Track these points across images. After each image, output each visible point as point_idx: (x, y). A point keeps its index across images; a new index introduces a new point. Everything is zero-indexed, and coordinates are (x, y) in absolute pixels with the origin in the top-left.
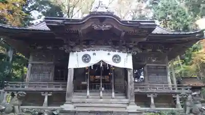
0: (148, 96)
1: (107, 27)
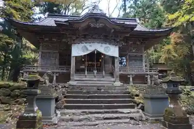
0: (129, 76)
1: (101, 25)
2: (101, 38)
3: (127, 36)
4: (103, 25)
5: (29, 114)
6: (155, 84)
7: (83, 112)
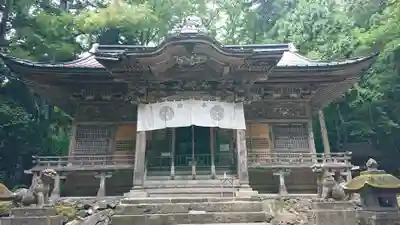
0: (275, 174)
1: (199, 58)
2: (203, 89)
4: (205, 58)
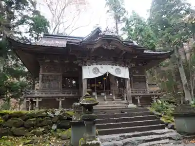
0: (136, 98)
1: (113, 47)
2: (111, 60)
3: (134, 57)
4: (115, 47)
5: (91, 141)
6: (184, 103)
7: (121, 136)
